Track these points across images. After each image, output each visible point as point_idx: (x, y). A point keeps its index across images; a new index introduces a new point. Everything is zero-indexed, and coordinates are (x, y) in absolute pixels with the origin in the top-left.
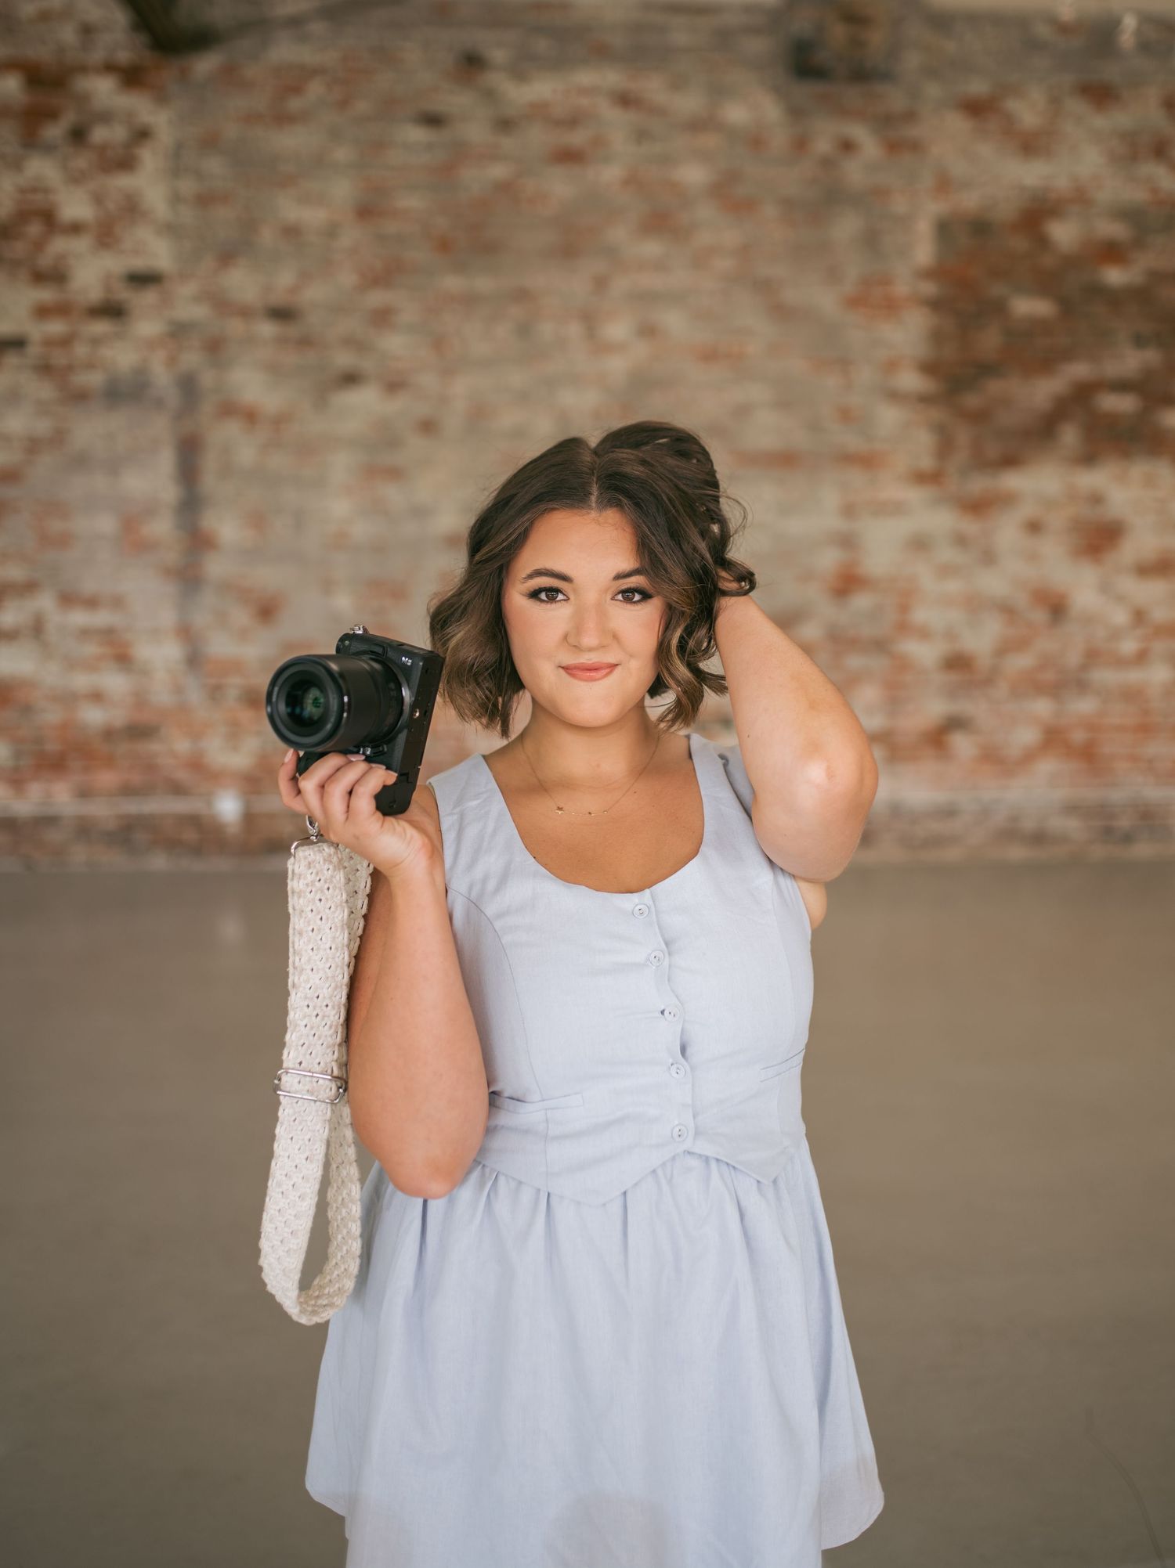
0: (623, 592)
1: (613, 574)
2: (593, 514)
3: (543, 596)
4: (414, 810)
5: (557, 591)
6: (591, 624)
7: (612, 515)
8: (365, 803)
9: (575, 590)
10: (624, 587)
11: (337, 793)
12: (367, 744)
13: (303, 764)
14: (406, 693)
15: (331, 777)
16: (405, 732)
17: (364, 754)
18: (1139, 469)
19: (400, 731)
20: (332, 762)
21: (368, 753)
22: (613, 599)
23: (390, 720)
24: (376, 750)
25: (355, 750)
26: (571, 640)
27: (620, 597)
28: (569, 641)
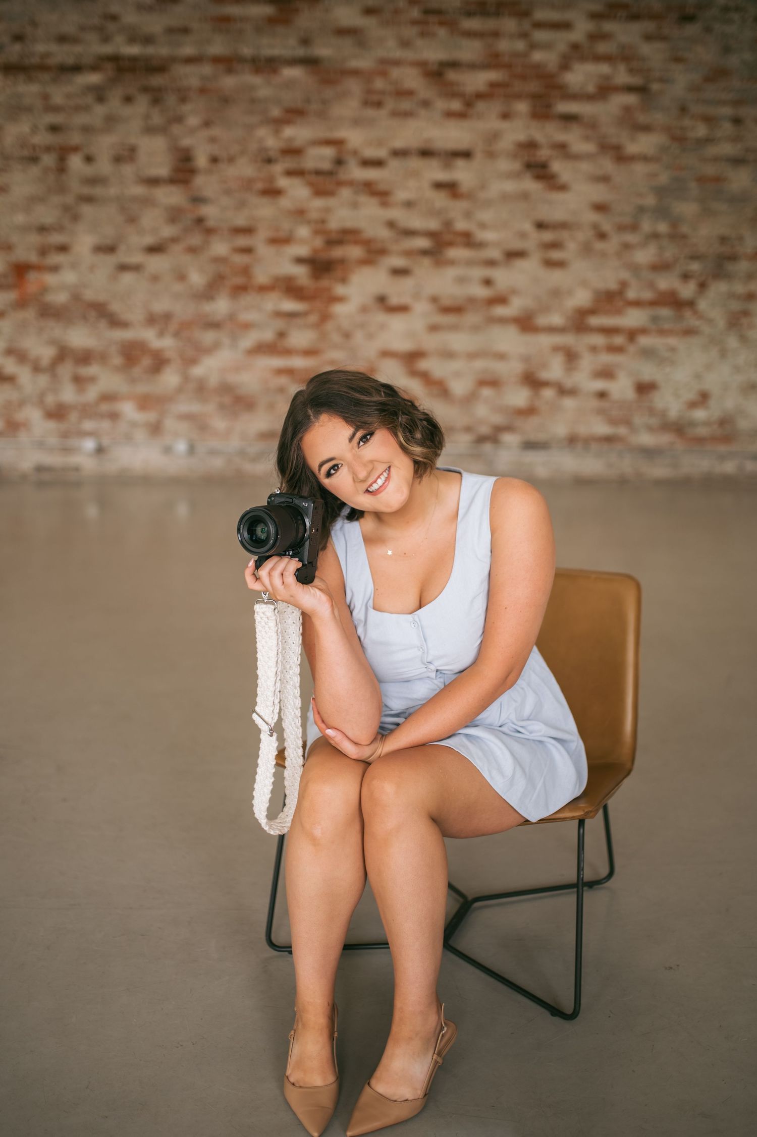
1: (348, 439)
2: (317, 424)
3: (332, 472)
4: (316, 581)
5: (337, 465)
6: (358, 466)
7: (324, 417)
8: (291, 579)
10: (358, 439)
11: (276, 574)
12: (290, 549)
13: (258, 563)
14: (308, 523)
15: (272, 569)
16: (309, 540)
17: (289, 555)
19: (306, 541)
20: (274, 560)
21: (291, 554)
22: (359, 448)
23: (300, 535)
24: (294, 552)
25: (284, 553)
26: (357, 480)
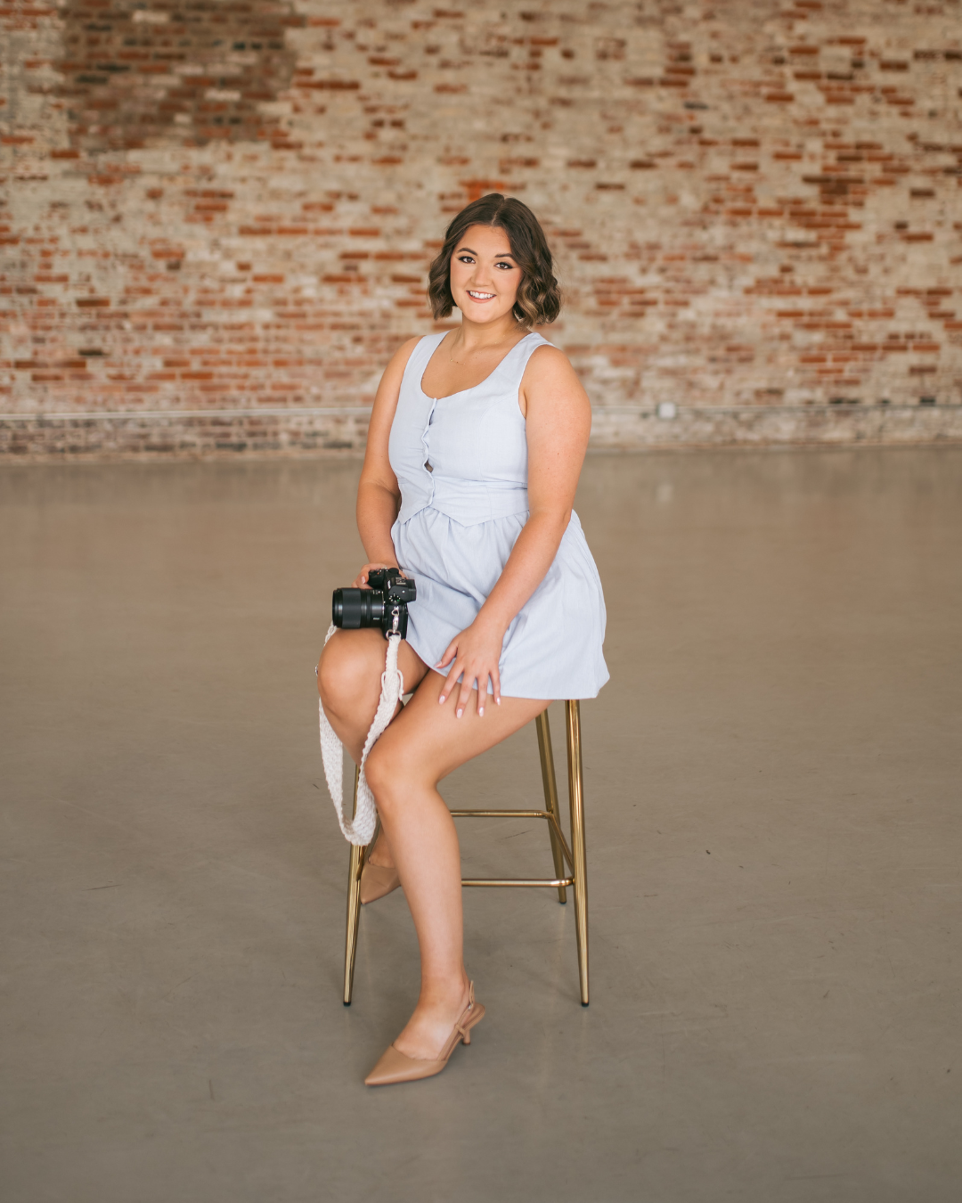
0: (501, 264)
1: (495, 254)
3: (465, 260)
6: (482, 275)
9: (478, 260)
10: (500, 261)
18: (242, 149)
22: (495, 266)
26: (472, 280)
27: (498, 266)
28: (472, 281)
